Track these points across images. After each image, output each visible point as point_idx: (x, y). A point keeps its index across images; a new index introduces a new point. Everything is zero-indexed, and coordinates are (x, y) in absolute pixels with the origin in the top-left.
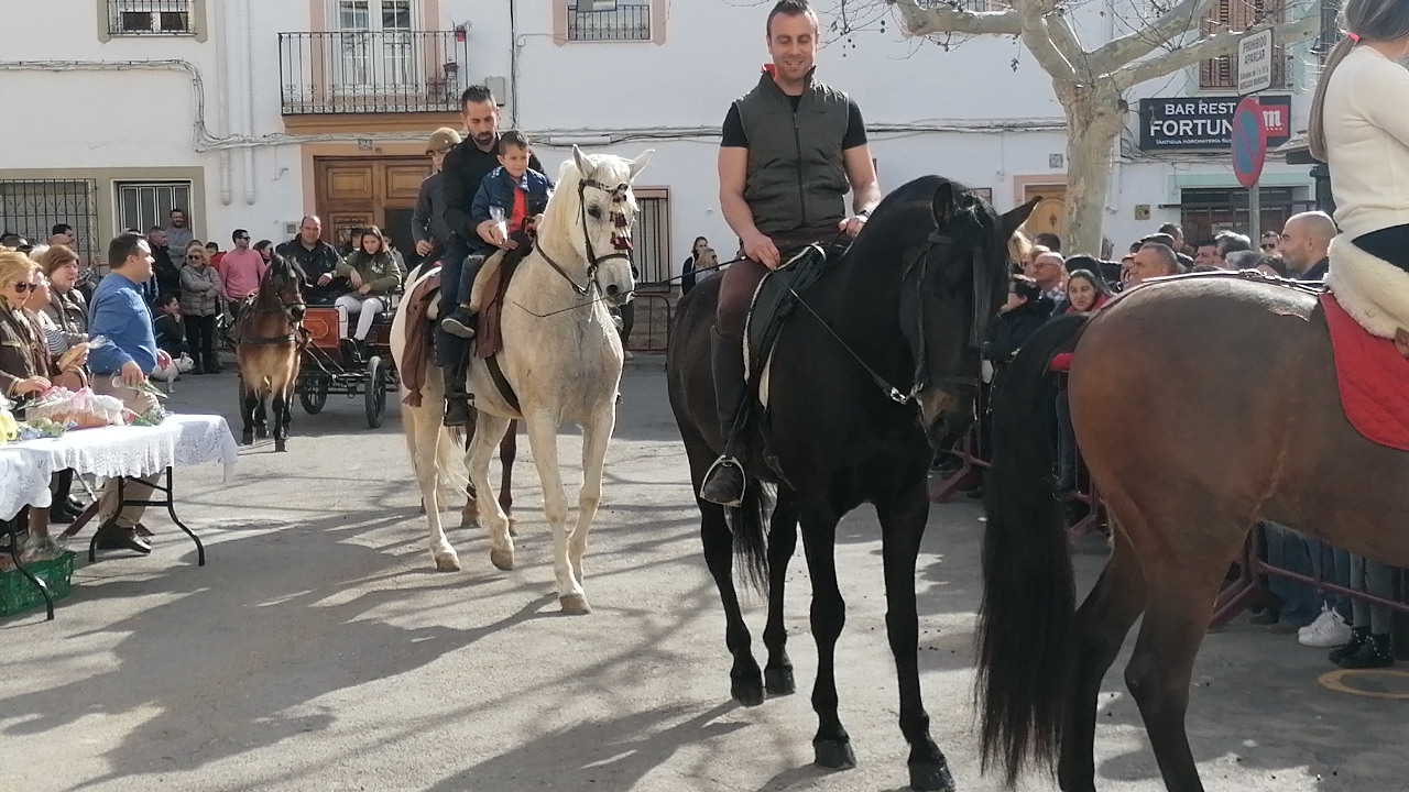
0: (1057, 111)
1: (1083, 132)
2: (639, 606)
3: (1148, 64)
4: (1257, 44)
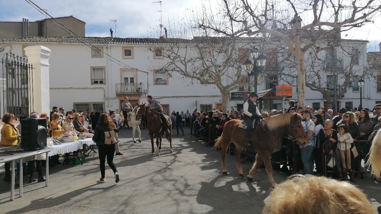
0: (220, 94)
1: (224, 97)
2: (165, 162)
3: (232, 88)
4: (246, 85)
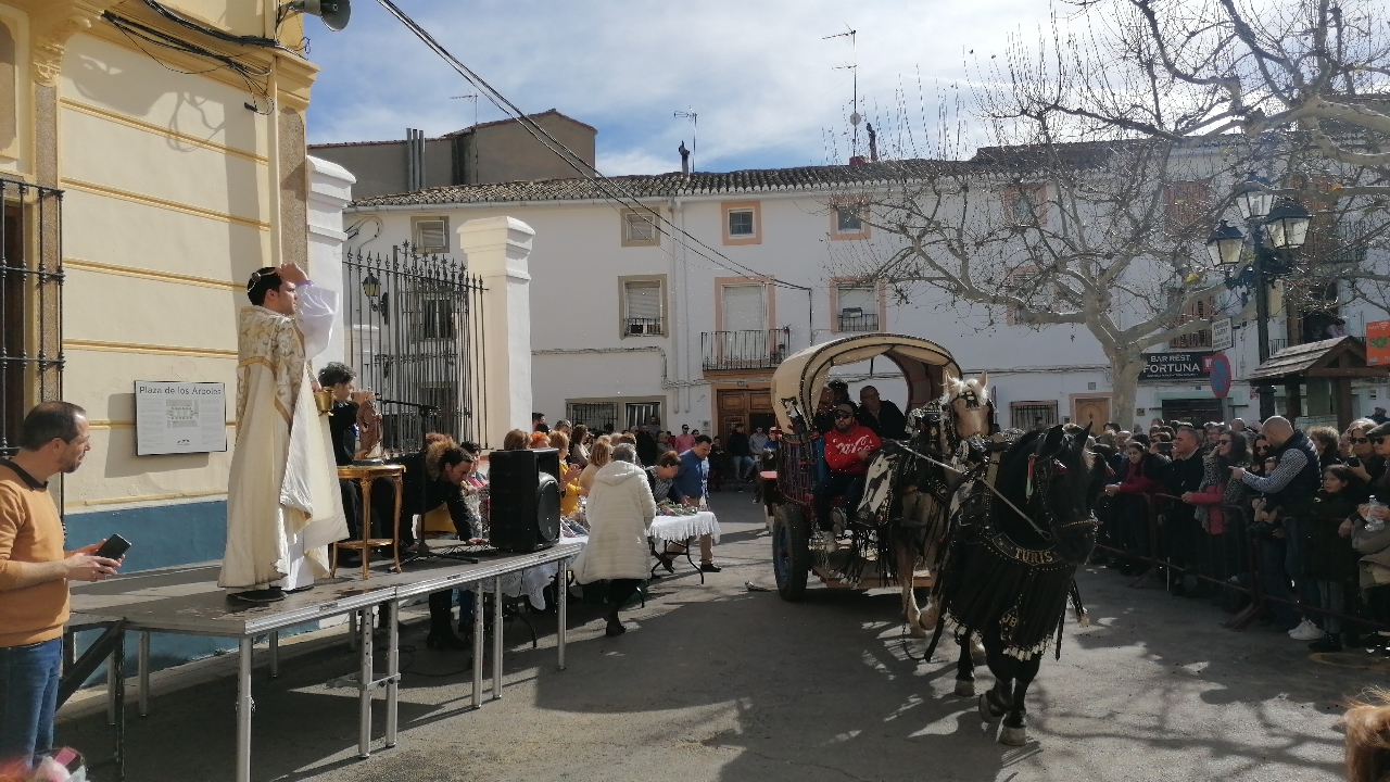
1: (1121, 373)
3: (1150, 338)
4: (1221, 325)
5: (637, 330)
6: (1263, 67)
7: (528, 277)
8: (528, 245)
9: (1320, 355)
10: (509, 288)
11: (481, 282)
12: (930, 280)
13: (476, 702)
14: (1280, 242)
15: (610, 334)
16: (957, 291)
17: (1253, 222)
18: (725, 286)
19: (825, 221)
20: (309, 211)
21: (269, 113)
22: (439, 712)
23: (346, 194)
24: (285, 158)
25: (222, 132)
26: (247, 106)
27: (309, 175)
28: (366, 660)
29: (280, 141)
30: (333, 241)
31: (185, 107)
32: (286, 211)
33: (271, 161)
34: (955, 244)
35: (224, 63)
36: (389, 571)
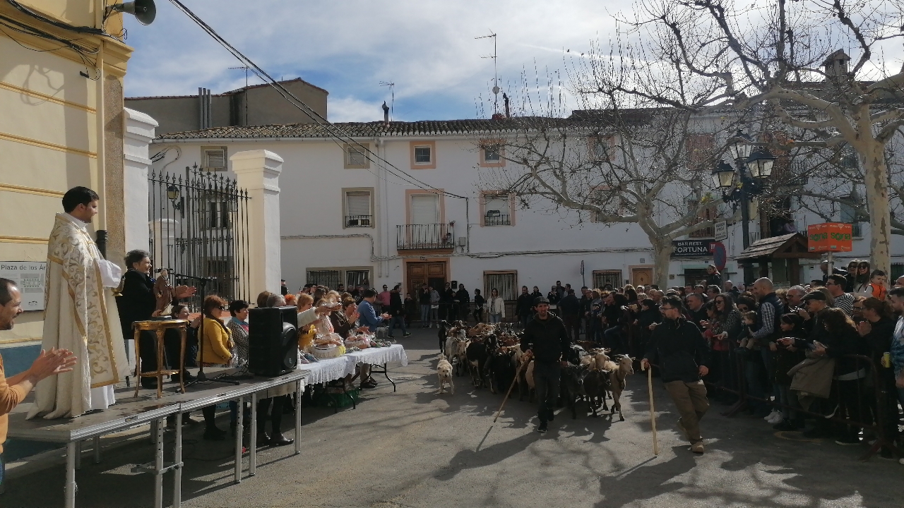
1: (660, 253)
3: (681, 231)
4: (721, 225)
5: (353, 223)
6: (746, 67)
7: (279, 190)
8: (279, 168)
9: (780, 244)
10: (265, 197)
11: (246, 193)
12: (542, 194)
13: (237, 479)
14: (756, 174)
15: (337, 226)
16: (560, 201)
17: (739, 161)
18: (413, 195)
19: (477, 155)
20: (124, 145)
21: (98, 79)
22: (211, 486)
23: (151, 134)
24: (108, 109)
25: (62, 91)
26: (82, 74)
27: (125, 121)
28: (158, 454)
29: (105, 97)
30: (142, 165)
31: (35, 74)
32: (108, 145)
33: (98, 111)
34: (558, 171)
35: (64, 45)
36: (177, 392)
